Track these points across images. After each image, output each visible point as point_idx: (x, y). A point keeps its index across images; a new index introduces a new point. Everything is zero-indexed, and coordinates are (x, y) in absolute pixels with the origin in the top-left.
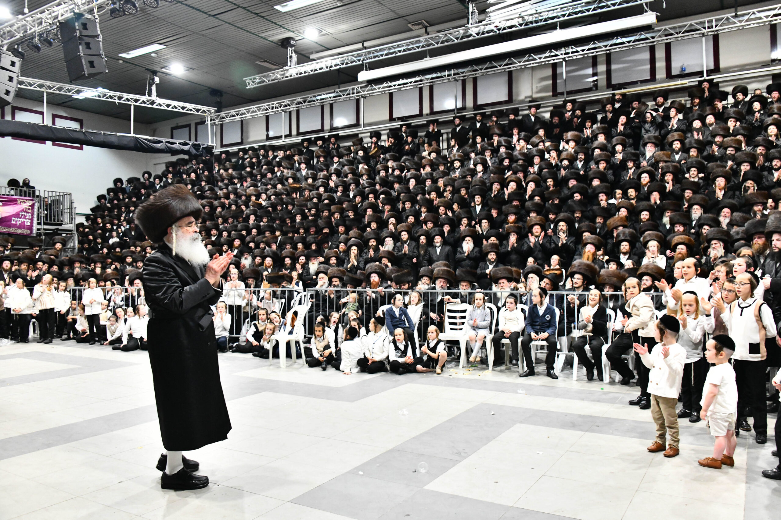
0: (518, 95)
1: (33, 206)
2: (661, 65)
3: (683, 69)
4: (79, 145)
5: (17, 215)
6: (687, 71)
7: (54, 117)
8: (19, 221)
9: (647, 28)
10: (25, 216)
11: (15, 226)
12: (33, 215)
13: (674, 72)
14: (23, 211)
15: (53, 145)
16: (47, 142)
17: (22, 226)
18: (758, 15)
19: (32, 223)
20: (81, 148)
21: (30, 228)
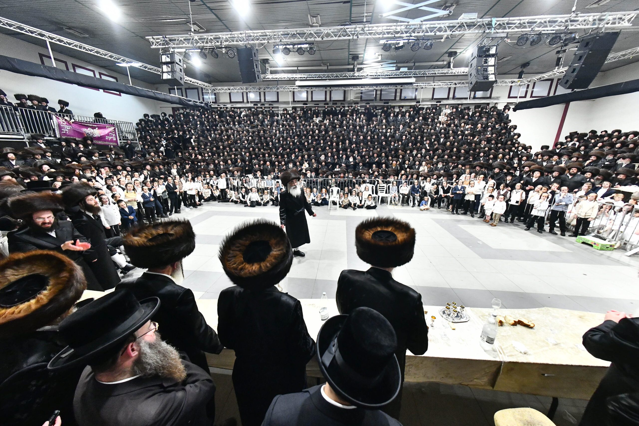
0: (347, 98)
1: (115, 129)
2: (398, 94)
3: (405, 97)
4: (118, 93)
5: (108, 135)
6: (407, 98)
7: (100, 74)
8: (110, 138)
9: (411, 84)
10: (112, 135)
11: (108, 141)
12: (116, 135)
13: (402, 98)
14: (110, 132)
15: (104, 92)
16: (100, 90)
17: (112, 141)
18: (440, 84)
19: (116, 139)
20: (120, 95)
21: (116, 142)
